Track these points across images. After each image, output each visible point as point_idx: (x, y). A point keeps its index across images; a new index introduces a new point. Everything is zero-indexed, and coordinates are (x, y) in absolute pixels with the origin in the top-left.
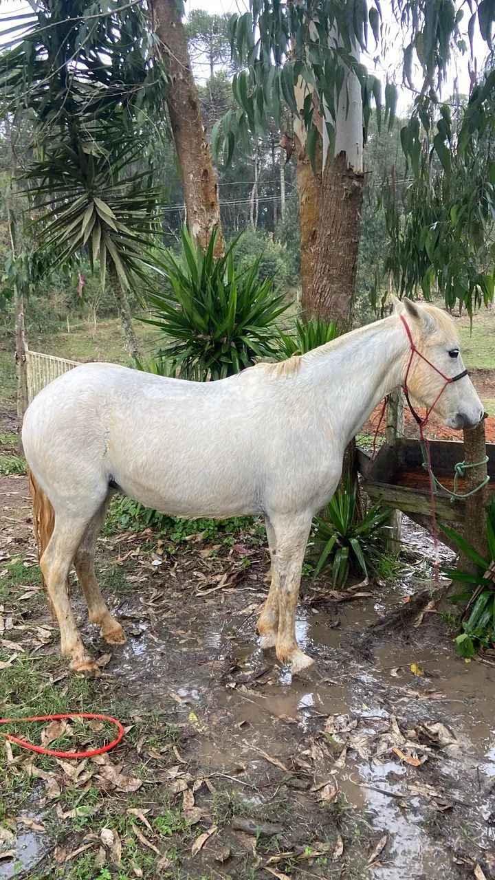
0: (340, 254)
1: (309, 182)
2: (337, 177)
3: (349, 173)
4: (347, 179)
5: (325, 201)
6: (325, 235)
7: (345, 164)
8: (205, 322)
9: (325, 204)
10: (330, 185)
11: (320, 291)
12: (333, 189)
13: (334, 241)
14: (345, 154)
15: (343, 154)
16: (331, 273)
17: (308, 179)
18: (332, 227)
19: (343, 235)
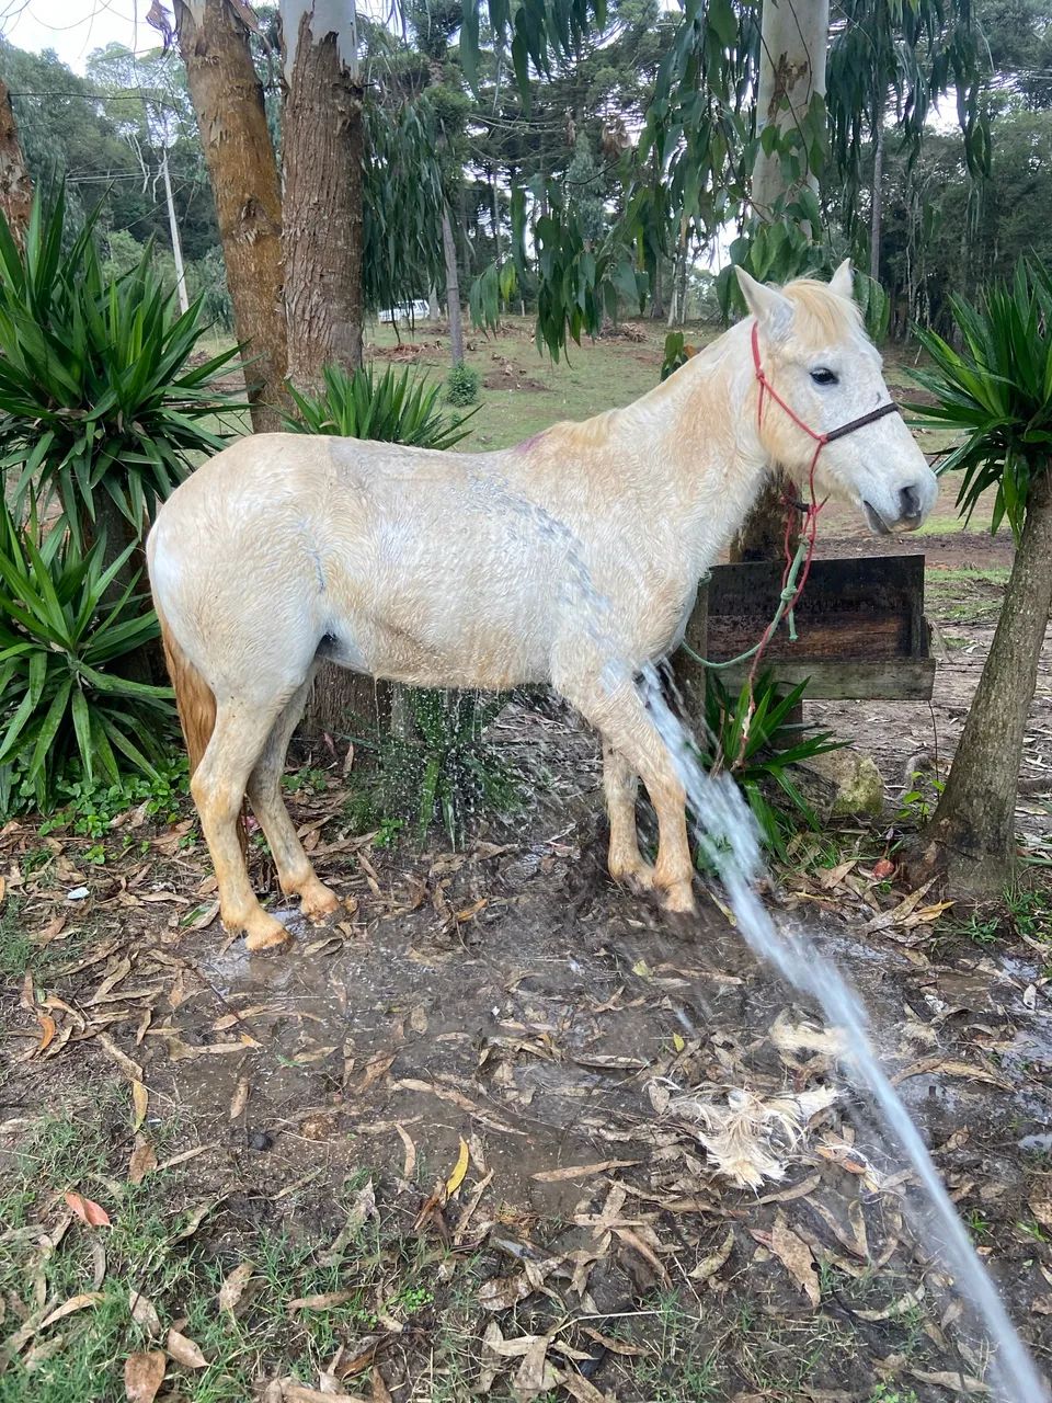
0: (339, 243)
1: (223, 103)
2: (323, 87)
3: (344, 84)
4: (341, 93)
5: (303, 135)
6: (308, 203)
7: (336, 59)
8: (72, 377)
9: (302, 139)
10: (311, 100)
11: (307, 317)
12: (317, 108)
13: (326, 217)
14: (335, 41)
15: (331, 38)
16: (326, 280)
17: (219, 97)
18: (321, 188)
19: (342, 206)
